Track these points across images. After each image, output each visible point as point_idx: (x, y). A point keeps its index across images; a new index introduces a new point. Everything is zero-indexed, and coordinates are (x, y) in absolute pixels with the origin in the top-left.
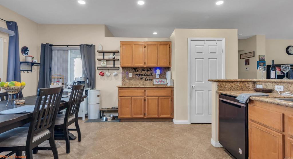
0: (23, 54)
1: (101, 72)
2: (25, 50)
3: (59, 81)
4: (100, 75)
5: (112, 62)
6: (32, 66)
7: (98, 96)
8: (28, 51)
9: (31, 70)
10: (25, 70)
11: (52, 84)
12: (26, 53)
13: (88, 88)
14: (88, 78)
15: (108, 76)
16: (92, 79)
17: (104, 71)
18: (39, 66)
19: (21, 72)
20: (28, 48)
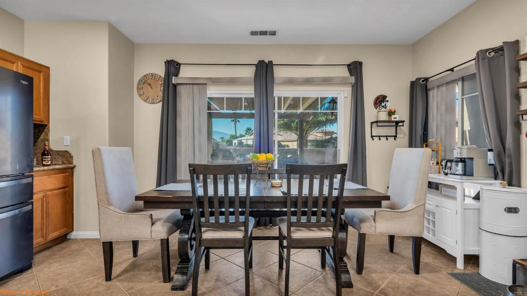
0: (378, 109)
2: (380, 101)
6: (396, 127)
7: (510, 210)
8: (387, 101)
9: (395, 135)
10: (381, 135)
12: (383, 106)
14: (491, 150)
18: (403, 126)
19: (373, 139)
20: (386, 97)
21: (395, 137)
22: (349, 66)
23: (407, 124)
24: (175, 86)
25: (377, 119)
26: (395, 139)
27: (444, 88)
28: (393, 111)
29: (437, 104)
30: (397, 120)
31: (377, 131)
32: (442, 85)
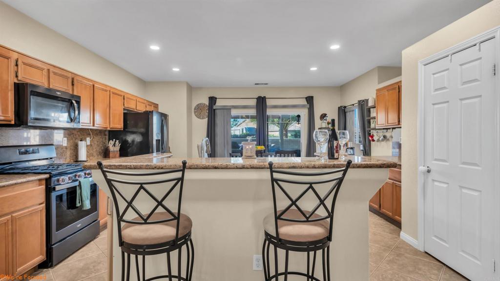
0: (322, 121)
2: (323, 117)
8: (327, 117)
20: (326, 114)
22: (306, 98)
24: (214, 110)
25: (321, 126)
32: (351, 111)
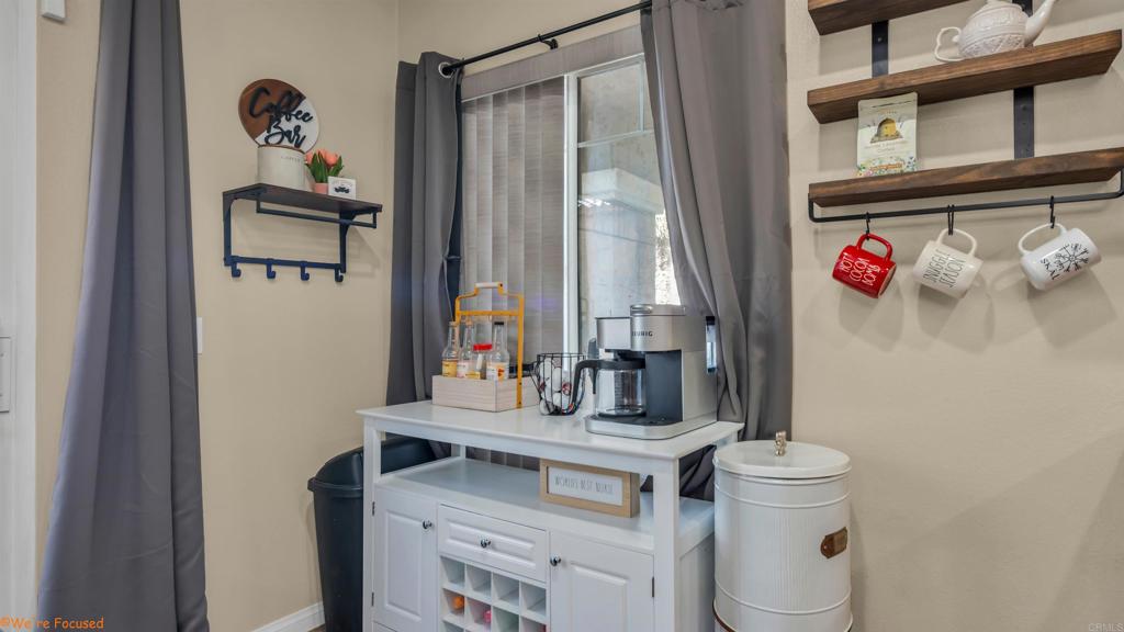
0: (261, 139)
1: (854, 251)
2: (273, 105)
3: (489, 347)
4: (837, 284)
5: (1001, 107)
6: (344, 230)
7: (831, 546)
8: (306, 117)
9: (337, 260)
10: (276, 258)
11: (445, 370)
12: (286, 134)
13: (719, 415)
14: (711, 320)
15: (933, 295)
16: (756, 326)
17: (893, 232)
18: (374, 226)
19: (236, 274)
20: (300, 97)
21: (339, 269)
23: (386, 218)
25: (259, 176)
26: (339, 279)
27: (520, 108)
28: (332, 160)
29: (496, 158)
30: (352, 196)
31: (253, 235)
32: (514, 94)
